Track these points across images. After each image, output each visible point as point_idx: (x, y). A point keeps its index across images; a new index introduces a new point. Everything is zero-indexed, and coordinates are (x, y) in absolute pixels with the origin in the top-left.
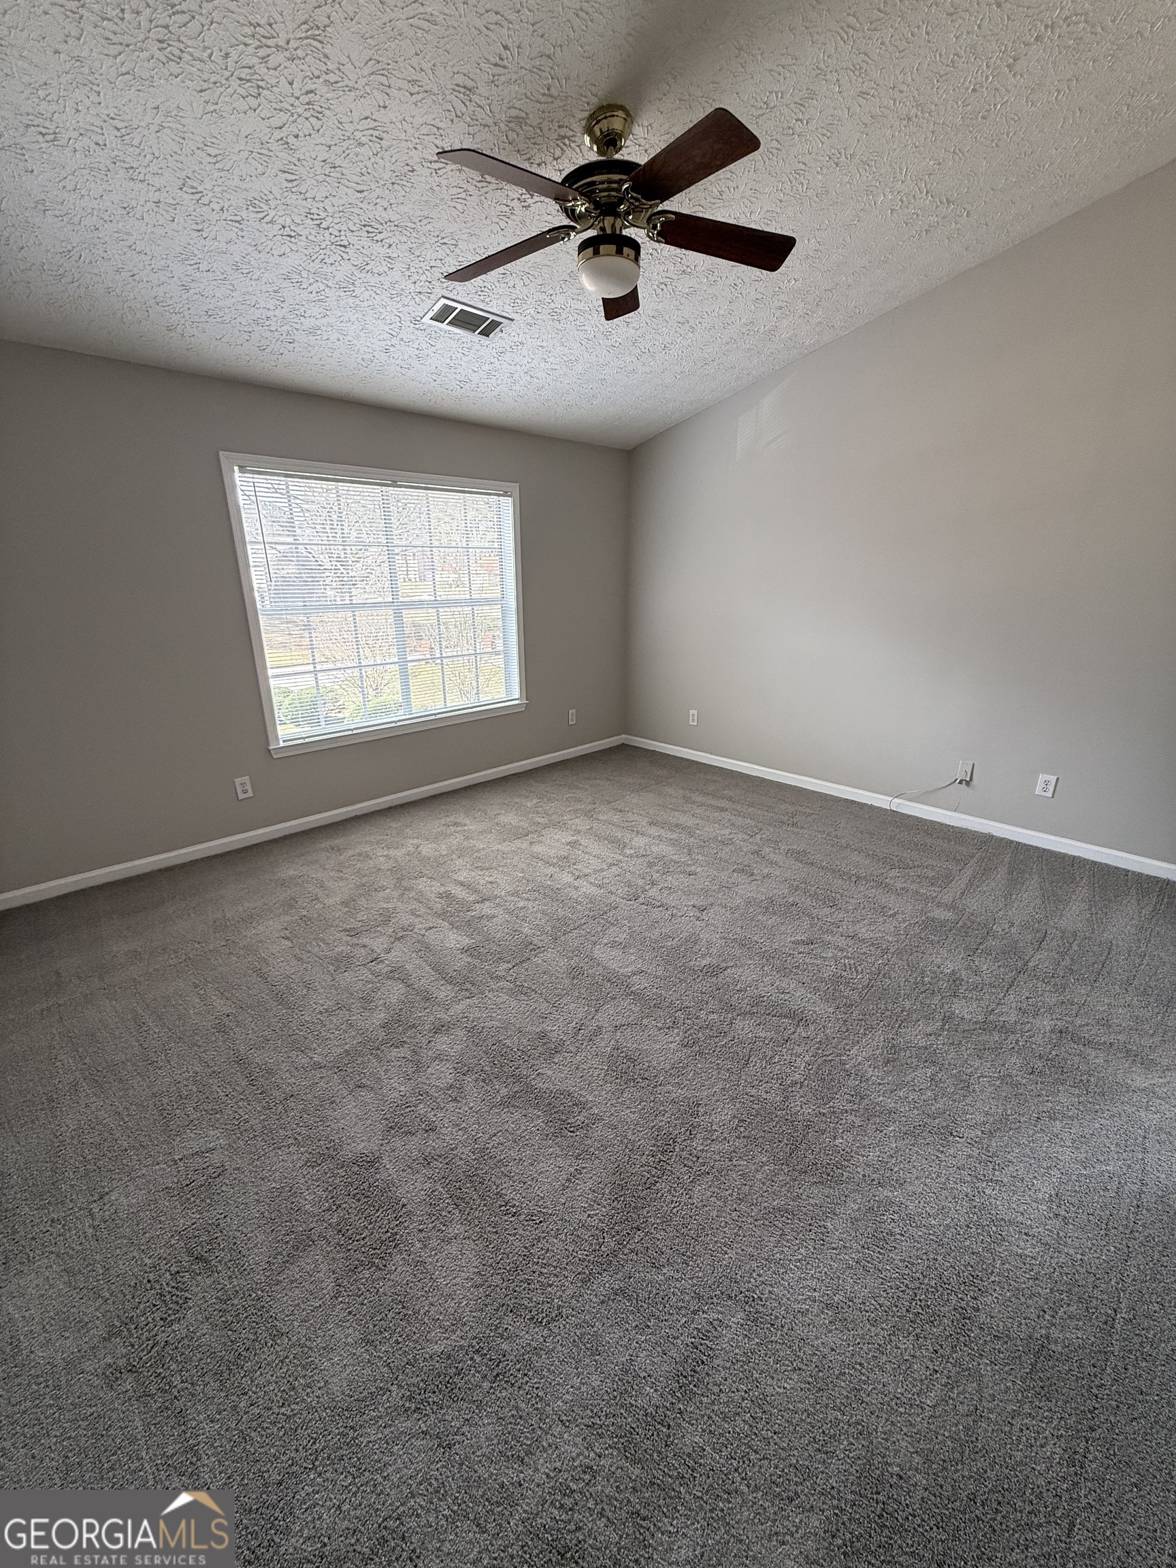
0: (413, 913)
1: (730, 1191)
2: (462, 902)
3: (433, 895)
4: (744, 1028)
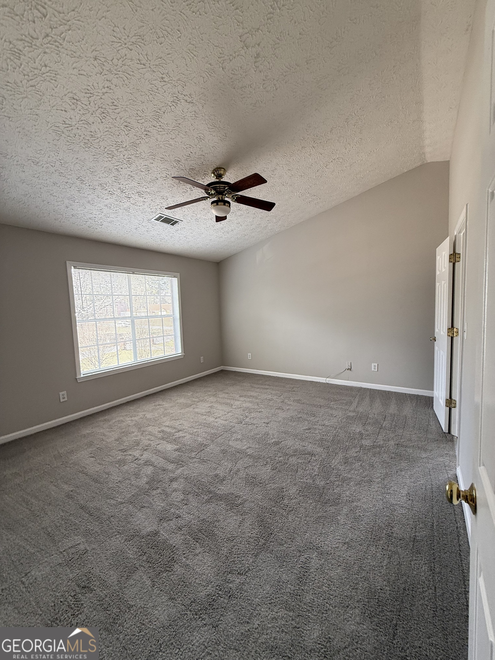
0: (149, 440)
1: (302, 515)
2: (170, 433)
3: (156, 432)
4: (293, 460)
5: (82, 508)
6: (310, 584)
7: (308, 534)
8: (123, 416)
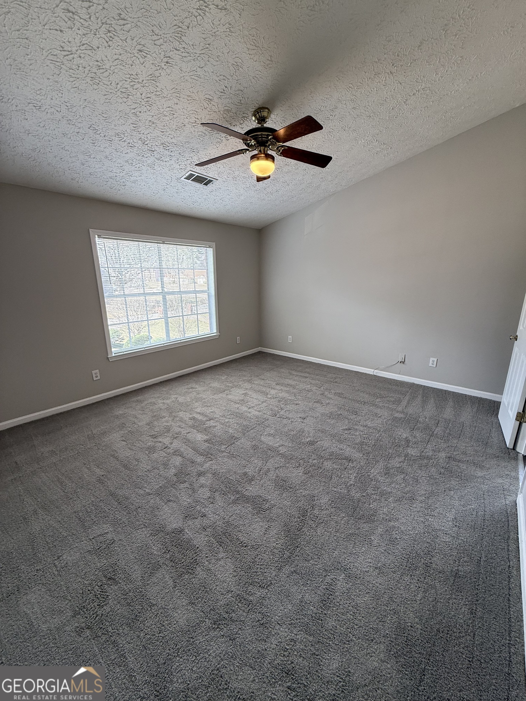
0: (180, 427)
1: (332, 529)
2: (201, 421)
3: (187, 419)
4: (328, 465)
5: (112, 494)
6: (334, 608)
7: (336, 552)
8: (155, 398)
